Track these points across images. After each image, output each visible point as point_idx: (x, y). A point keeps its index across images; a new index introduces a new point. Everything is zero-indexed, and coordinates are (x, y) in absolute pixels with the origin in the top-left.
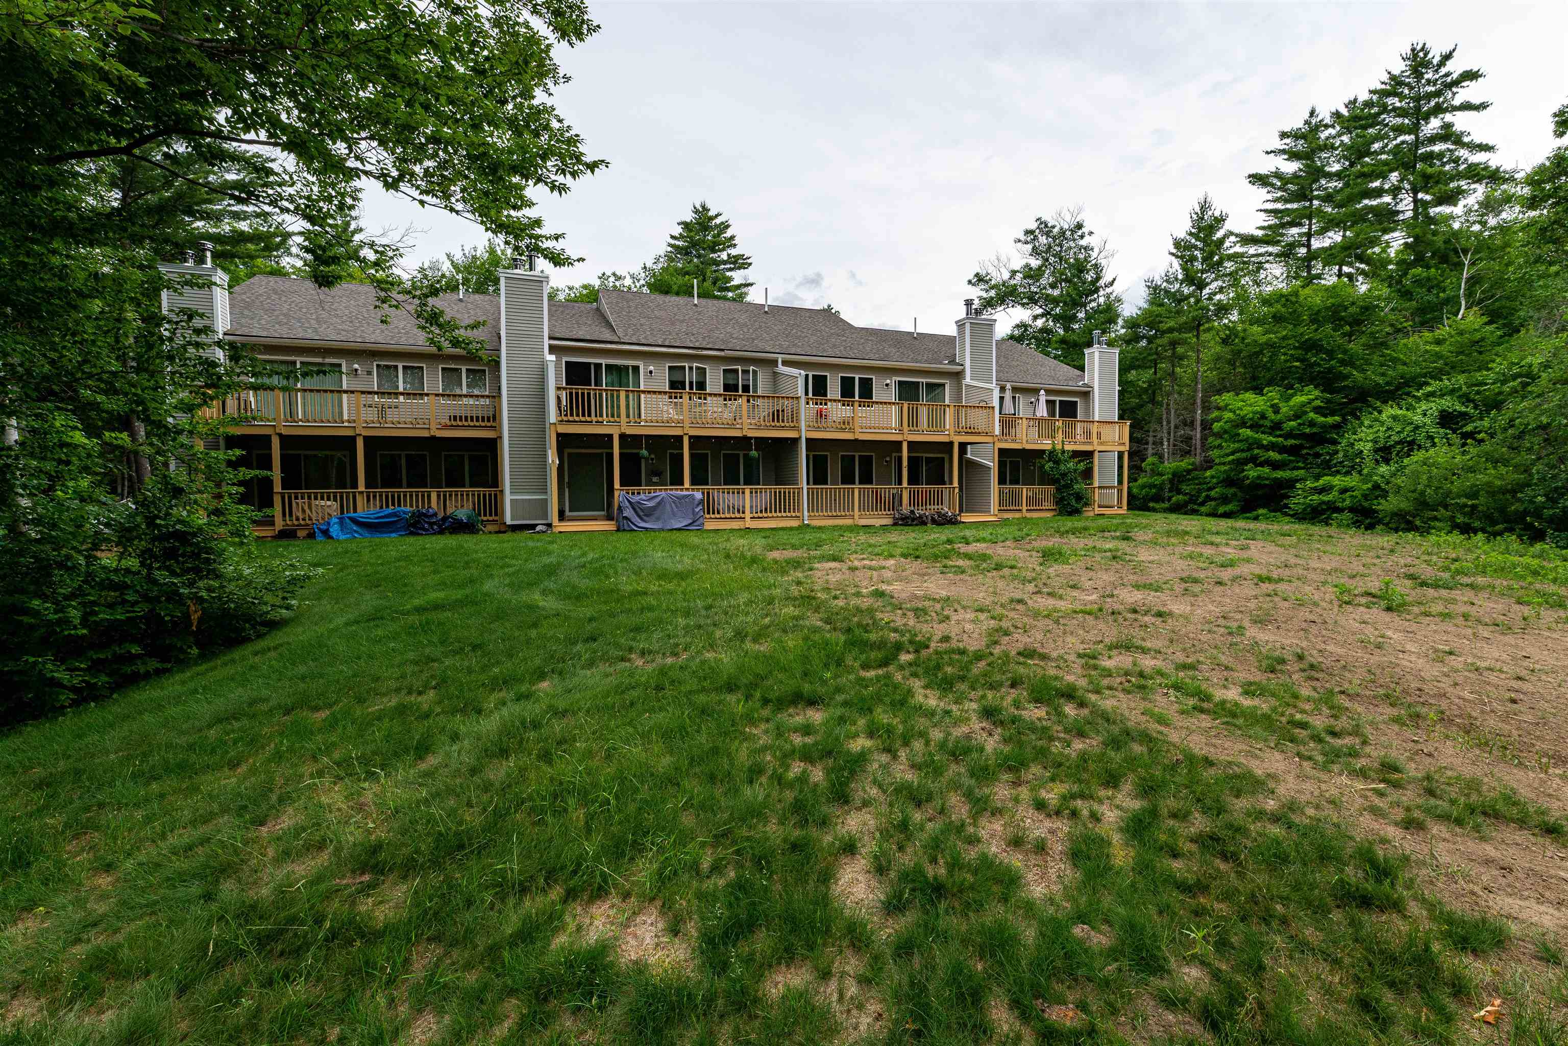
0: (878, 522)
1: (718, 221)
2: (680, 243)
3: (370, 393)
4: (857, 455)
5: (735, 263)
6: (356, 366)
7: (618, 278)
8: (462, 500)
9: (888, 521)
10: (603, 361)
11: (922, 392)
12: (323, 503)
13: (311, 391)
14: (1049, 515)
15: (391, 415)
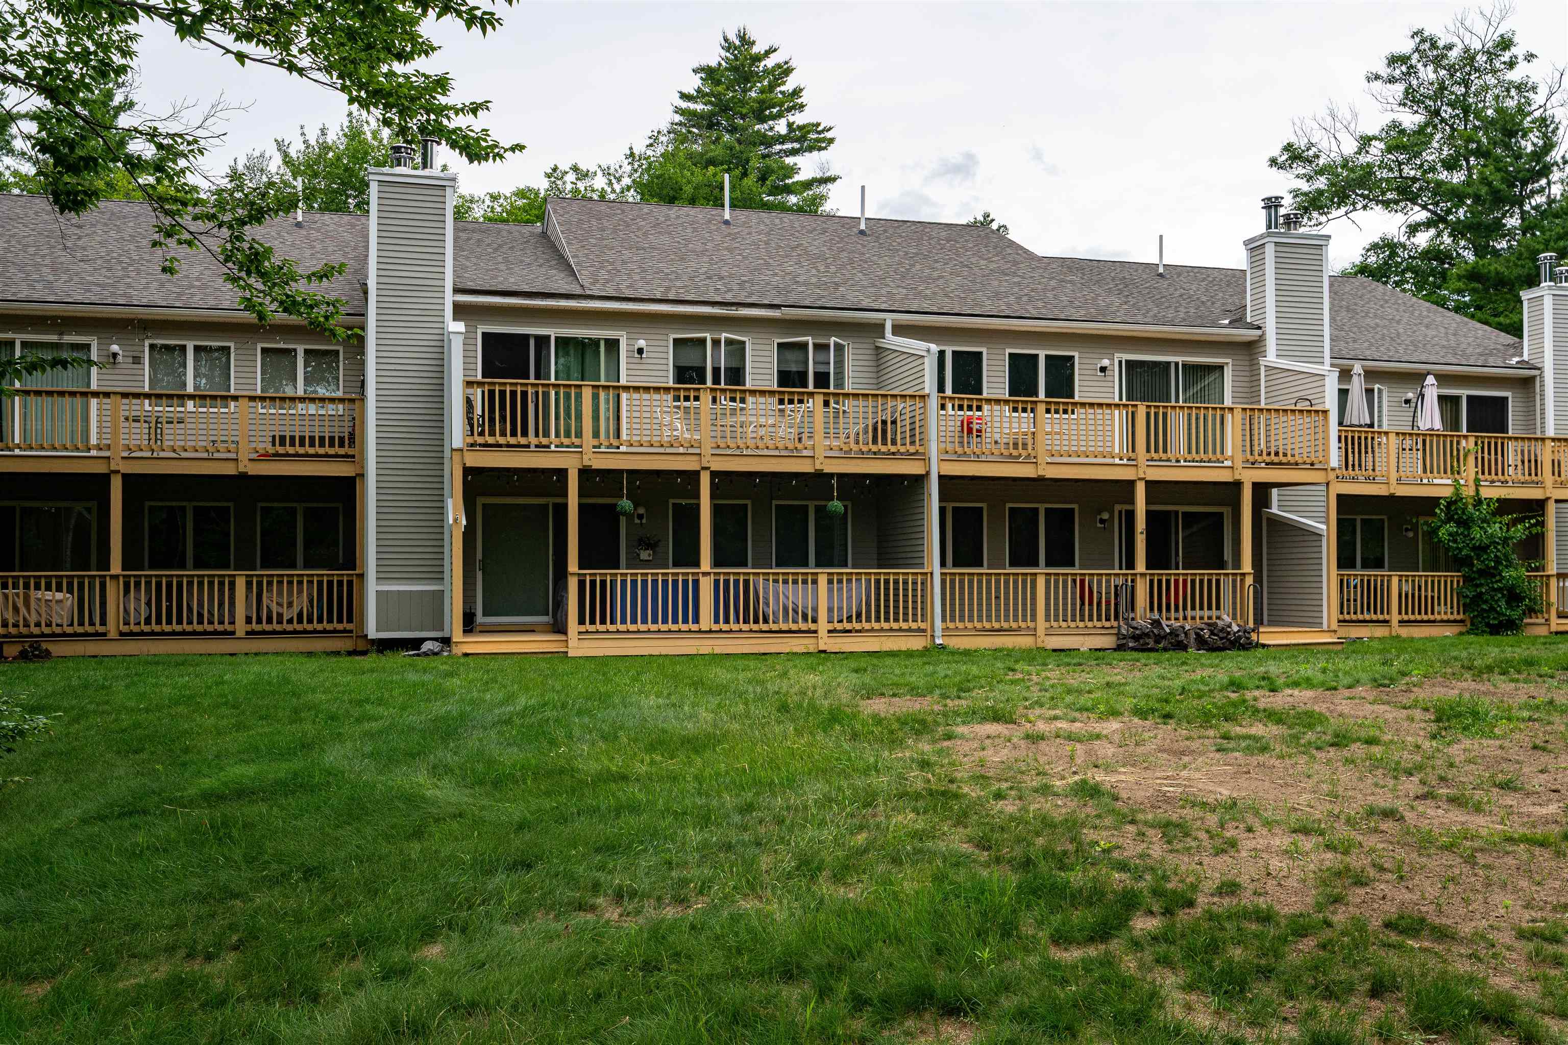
0: (1086, 643)
1: (770, 62)
2: (699, 107)
3: (137, 396)
4: (1042, 508)
5: (801, 139)
6: (115, 348)
7: (583, 175)
8: (290, 593)
9: (1108, 641)
10: (553, 332)
11: (1176, 381)
12: (48, 595)
13: (38, 393)
14: (1449, 632)
15: (172, 436)
